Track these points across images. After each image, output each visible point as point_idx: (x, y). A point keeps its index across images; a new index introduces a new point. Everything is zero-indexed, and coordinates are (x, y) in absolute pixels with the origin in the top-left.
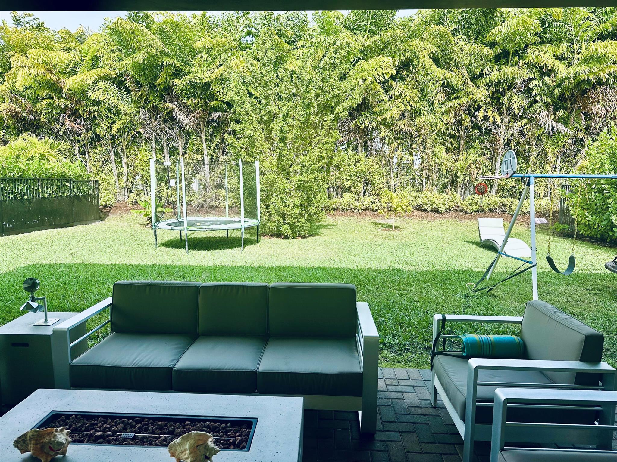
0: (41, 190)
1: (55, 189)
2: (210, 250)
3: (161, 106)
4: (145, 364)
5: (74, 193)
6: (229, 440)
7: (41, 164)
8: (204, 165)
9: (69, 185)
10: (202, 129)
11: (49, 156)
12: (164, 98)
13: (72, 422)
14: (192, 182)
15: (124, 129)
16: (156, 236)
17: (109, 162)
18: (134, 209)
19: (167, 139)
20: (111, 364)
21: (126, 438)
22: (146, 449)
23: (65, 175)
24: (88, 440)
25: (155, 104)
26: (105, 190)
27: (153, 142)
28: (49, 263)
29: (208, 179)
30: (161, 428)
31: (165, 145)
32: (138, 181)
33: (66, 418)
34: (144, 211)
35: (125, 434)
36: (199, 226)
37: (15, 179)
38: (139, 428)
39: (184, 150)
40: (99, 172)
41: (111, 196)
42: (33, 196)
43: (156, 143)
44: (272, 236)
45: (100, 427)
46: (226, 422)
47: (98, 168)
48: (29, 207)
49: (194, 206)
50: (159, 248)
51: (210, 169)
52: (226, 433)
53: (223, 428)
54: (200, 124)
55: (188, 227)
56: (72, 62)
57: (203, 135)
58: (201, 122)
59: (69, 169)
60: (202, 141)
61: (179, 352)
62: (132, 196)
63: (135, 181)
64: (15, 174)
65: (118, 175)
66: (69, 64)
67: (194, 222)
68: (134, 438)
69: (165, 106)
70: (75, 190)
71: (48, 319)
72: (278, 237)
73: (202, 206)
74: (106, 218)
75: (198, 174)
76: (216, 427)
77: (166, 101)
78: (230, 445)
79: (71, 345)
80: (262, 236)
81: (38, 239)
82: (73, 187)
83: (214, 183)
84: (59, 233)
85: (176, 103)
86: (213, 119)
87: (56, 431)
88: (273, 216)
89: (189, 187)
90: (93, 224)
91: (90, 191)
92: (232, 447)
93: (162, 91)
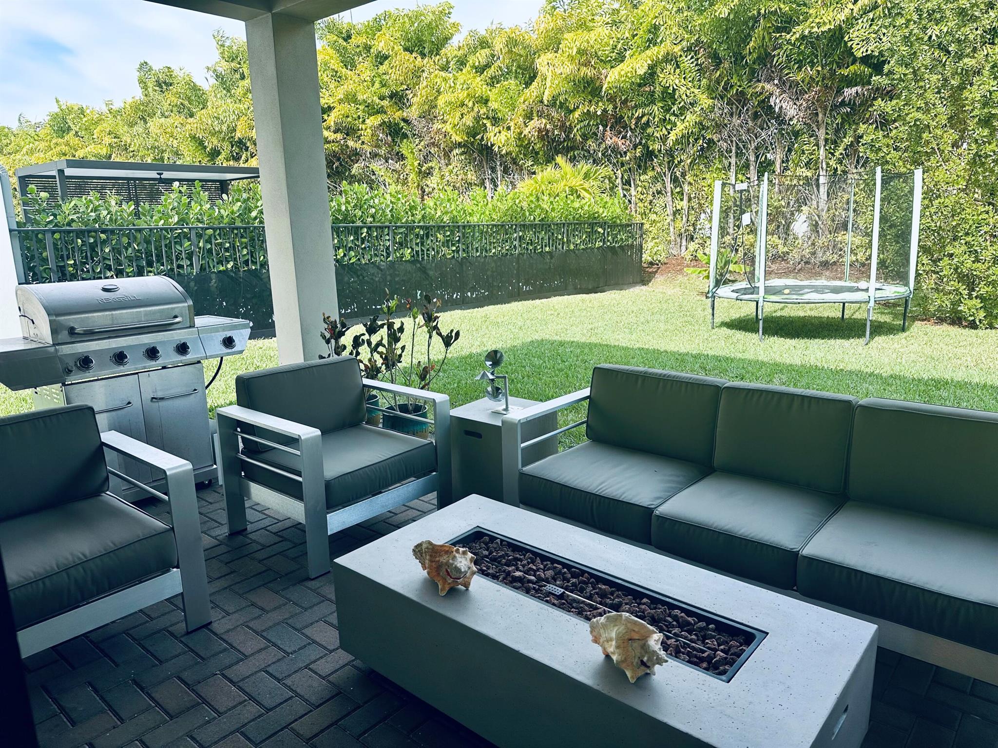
0: (565, 239)
1: (584, 237)
2: (803, 338)
3: (751, 91)
4: (614, 494)
5: (609, 244)
6: (703, 652)
7: (569, 202)
8: (818, 186)
9: (602, 232)
10: (820, 122)
11: (582, 191)
12: (756, 75)
13: (495, 548)
14: (794, 220)
15: (689, 137)
16: (713, 309)
17: (663, 194)
18: (694, 266)
19: (757, 148)
20: (569, 482)
21: (550, 593)
22: (568, 617)
23: (599, 216)
24: (504, 579)
25: (740, 89)
26: (653, 238)
27: (733, 153)
28: (560, 339)
29: (824, 214)
30: (603, 595)
31: (752, 158)
32: (703, 221)
33: (490, 540)
34: (706, 271)
35: (551, 586)
36: (788, 294)
37: (536, 225)
38: (574, 584)
39: (784, 165)
40: (648, 211)
41: (660, 248)
42: (556, 248)
43: (737, 157)
44: (941, 320)
45: (524, 566)
46: (709, 621)
47: (646, 204)
48: (550, 263)
49: (791, 263)
50: (716, 329)
51: (828, 196)
52: (704, 639)
53: (701, 629)
54: (817, 114)
55: (766, 296)
56: (622, 42)
57: (821, 134)
58: (819, 110)
59: (604, 207)
60: (817, 145)
61: (672, 488)
62: (692, 246)
63: (698, 223)
64: (536, 217)
65: (674, 214)
66: (616, 46)
67: (779, 289)
68: (561, 596)
69: (758, 89)
70: (610, 238)
71: (510, 406)
72: (953, 323)
73: (807, 263)
74: (650, 281)
75: (806, 204)
76: (689, 623)
77: (759, 81)
78: (702, 660)
79: (523, 445)
80: (919, 320)
81: (556, 307)
82: (608, 234)
83: (833, 221)
84: (583, 301)
85: (776, 82)
86: (843, 101)
87: (457, 551)
88: (945, 280)
89: (788, 229)
90: (632, 290)
91: (630, 240)
92: (705, 665)
93: (754, 63)
